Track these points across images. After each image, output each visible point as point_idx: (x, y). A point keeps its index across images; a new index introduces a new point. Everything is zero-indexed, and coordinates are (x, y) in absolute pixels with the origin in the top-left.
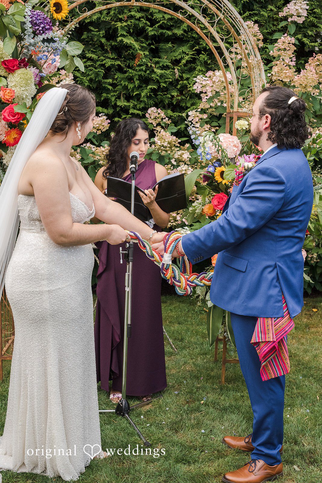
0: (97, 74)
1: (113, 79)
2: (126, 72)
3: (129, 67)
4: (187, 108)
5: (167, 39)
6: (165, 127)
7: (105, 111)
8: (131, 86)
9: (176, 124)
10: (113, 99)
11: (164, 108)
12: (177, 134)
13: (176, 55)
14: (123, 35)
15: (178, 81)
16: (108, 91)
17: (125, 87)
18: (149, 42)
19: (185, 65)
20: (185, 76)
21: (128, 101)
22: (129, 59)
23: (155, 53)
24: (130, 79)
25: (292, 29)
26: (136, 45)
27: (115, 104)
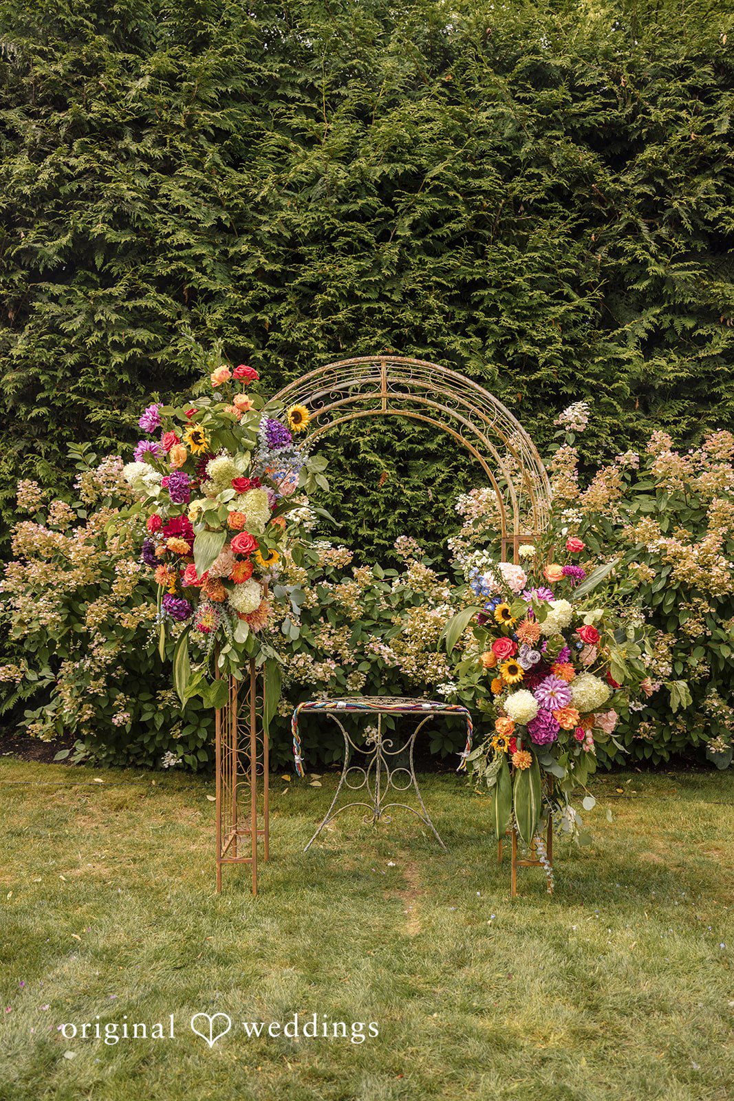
0: (335, 499)
1: (354, 503)
2: (369, 495)
3: (372, 489)
4: (444, 536)
5: (418, 456)
6: (419, 559)
7: (344, 541)
8: (375, 511)
9: (430, 554)
10: (354, 527)
11: (415, 536)
12: (434, 567)
13: (430, 473)
14: (365, 452)
15: (431, 504)
16: (347, 518)
17: (369, 513)
18: (397, 459)
19: (440, 485)
20: (441, 498)
21: (372, 529)
22: (372, 480)
23: (403, 471)
24: (374, 503)
25: (571, 438)
26: (382, 463)
27: (356, 533)
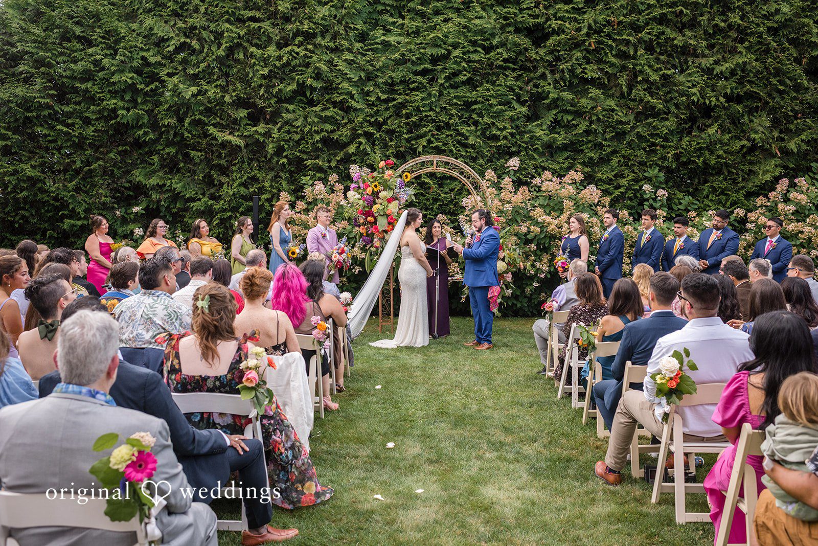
1: (419, 200)
2: (425, 196)
3: (427, 193)
4: (459, 214)
5: (447, 179)
6: (447, 224)
8: (428, 203)
9: (452, 222)
11: (446, 214)
12: (454, 228)
13: (452, 186)
14: (424, 178)
15: (453, 200)
17: (425, 204)
18: (438, 180)
19: (457, 192)
20: (457, 197)
21: (427, 211)
22: (427, 189)
23: (441, 186)
24: (428, 200)
25: (512, 173)
26: (431, 182)
